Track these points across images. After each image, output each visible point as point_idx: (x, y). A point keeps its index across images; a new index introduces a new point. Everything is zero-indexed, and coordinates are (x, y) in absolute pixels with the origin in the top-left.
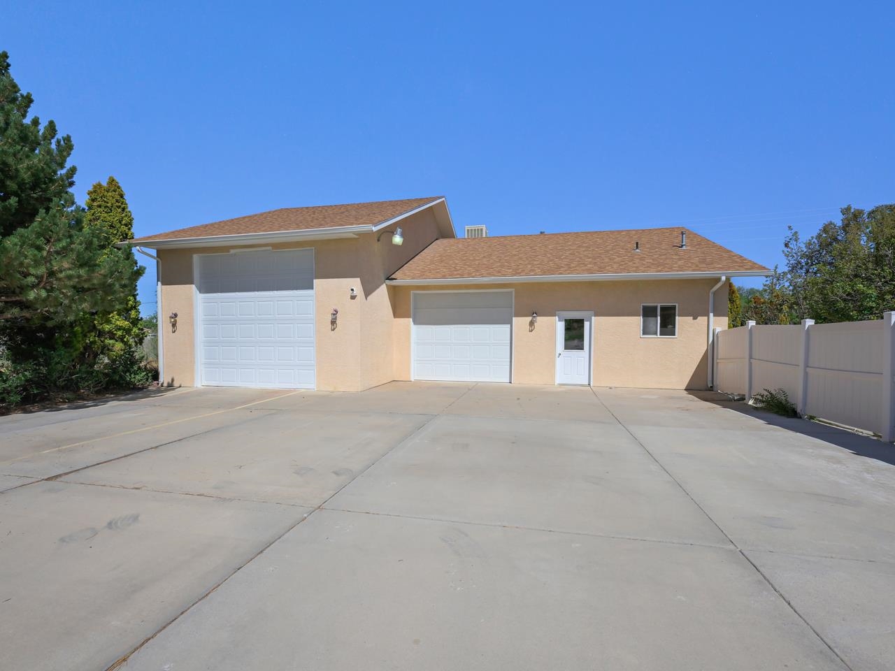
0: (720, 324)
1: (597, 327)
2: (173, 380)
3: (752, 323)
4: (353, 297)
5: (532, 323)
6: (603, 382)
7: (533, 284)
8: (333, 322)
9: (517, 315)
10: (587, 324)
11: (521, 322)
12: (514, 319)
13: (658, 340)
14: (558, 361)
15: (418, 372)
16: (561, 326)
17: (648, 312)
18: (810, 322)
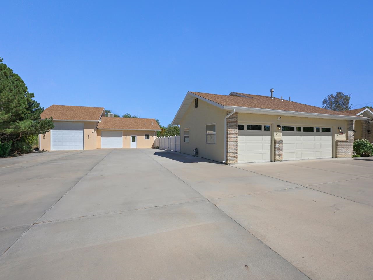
0: (156, 137)
1: (137, 138)
2: (44, 149)
3: (162, 137)
4: (93, 132)
5: (126, 137)
6: (139, 147)
7: (126, 130)
8: (88, 137)
9: (123, 136)
10: (136, 137)
11: (124, 137)
12: (123, 137)
13: (147, 140)
14: (131, 144)
15: (102, 147)
16: (131, 138)
17: (146, 136)
18: (165, 137)
